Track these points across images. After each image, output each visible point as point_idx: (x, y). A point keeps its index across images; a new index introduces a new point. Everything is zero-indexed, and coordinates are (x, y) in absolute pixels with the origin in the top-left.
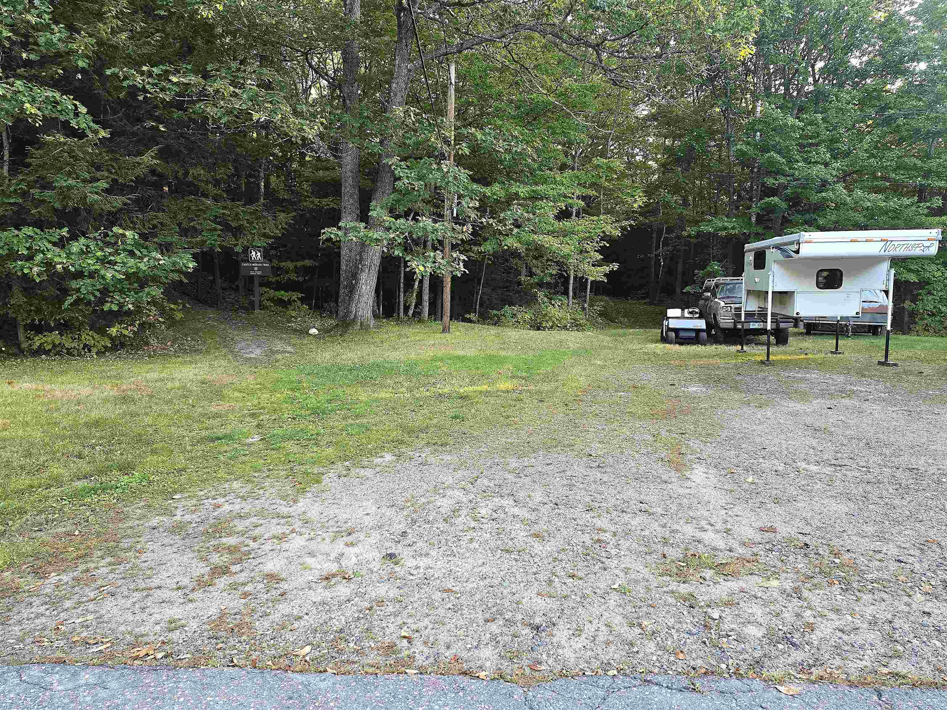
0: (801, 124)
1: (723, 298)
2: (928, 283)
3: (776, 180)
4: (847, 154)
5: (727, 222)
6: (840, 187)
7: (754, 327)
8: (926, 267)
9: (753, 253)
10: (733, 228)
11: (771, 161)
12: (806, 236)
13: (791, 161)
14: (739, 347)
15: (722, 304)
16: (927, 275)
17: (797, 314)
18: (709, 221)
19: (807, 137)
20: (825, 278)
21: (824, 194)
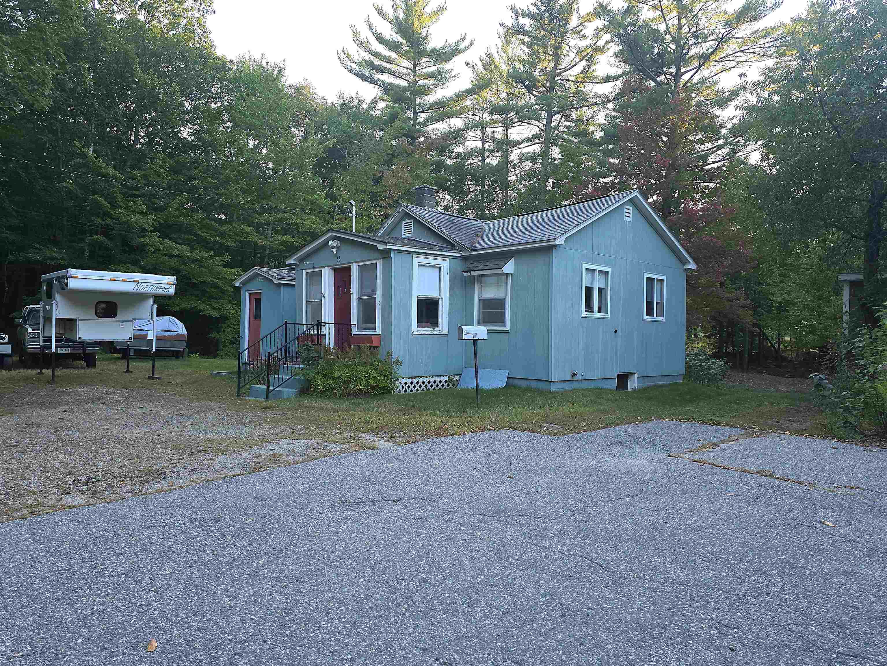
0: (123, 177)
1: (32, 325)
2: (227, 318)
3: (103, 221)
4: (161, 209)
5: (57, 252)
6: (155, 235)
7: (61, 352)
8: (225, 306)
9: (46, 283)
10: (62, 259)
11: (96, 203)
12: (73, 272)
13: (114, 206)
14: (39, 371)
15: (30, 330)
16: (225, 312)
17: (80, 338)
18: (40, 249)
19: (129, 188)
20: (103, 309)
21: (142, 240)
